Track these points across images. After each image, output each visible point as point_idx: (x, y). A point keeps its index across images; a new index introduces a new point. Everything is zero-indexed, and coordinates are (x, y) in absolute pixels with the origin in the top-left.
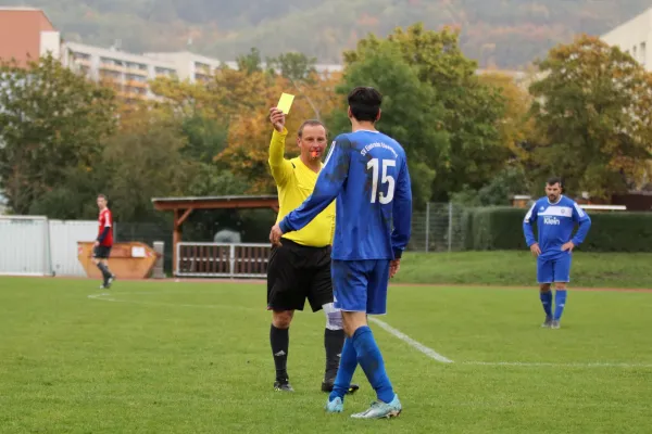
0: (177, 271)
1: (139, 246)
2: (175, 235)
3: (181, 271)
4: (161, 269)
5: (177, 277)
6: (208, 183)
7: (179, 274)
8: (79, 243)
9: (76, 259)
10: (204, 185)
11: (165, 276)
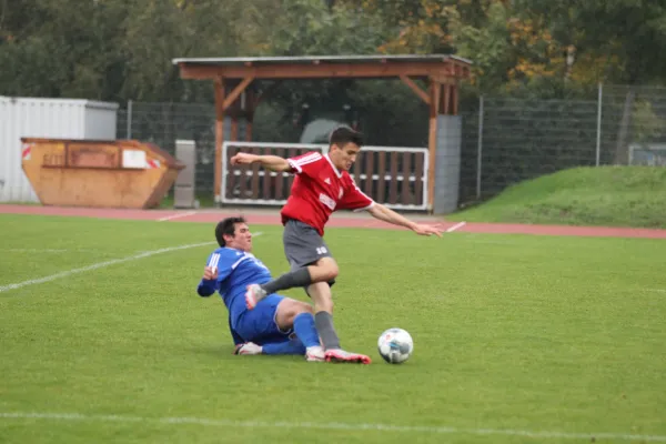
0: (222, 197)
1: (134, 147)
2: (219, 128)
3: (230, 195)
4: (190, 190)
5: (224, 206)
6: (303, 29)
7: (225, 201)
8: (24, 140)
9: (18, 171)
10: (295, 34)
11: (197, 203)
